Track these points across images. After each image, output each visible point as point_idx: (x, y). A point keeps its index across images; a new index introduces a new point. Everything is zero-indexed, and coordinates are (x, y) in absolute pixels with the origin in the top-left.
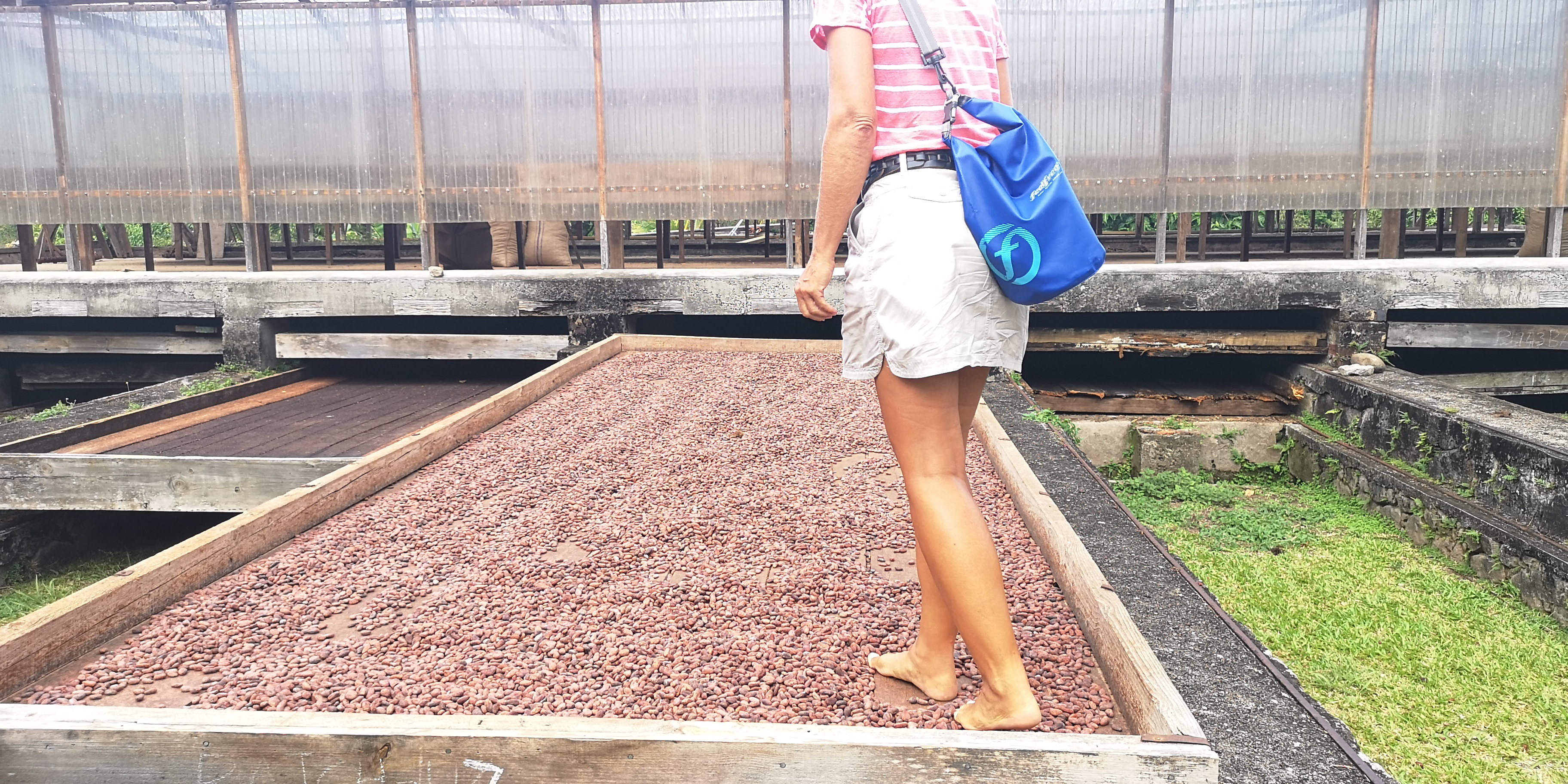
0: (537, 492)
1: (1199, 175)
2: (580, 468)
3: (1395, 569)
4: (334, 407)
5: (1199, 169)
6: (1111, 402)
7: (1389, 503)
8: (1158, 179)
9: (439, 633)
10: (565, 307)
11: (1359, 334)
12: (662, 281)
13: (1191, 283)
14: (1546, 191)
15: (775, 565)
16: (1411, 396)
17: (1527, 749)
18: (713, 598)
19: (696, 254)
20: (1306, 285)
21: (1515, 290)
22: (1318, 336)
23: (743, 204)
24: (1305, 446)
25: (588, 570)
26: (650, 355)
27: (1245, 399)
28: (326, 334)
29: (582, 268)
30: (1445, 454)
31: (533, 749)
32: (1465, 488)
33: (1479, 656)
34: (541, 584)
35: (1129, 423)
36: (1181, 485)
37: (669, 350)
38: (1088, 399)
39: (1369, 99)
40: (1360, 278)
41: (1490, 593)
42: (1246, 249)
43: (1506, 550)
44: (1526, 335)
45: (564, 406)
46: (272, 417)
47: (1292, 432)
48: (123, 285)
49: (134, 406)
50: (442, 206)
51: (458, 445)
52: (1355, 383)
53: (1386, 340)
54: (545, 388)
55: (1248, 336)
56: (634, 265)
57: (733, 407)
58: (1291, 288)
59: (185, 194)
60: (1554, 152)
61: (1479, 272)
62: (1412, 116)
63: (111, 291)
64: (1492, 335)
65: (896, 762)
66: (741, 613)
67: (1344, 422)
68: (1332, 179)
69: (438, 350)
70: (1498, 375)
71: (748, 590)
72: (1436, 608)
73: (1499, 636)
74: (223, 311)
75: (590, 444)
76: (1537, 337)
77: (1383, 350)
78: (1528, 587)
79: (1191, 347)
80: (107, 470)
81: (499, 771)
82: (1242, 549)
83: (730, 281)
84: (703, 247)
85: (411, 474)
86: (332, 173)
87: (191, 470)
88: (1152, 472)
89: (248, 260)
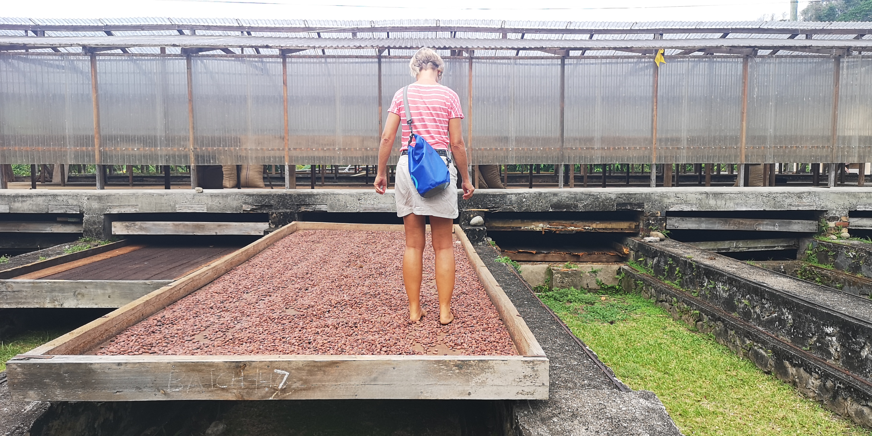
0: (271, 290)
1: (578, 146)
2: (289, 280)
3: (663, 329)
4: (147, 259)
5: (578, 144)
6: (539, 255)
7: (664, 301)
8: (559, 148)
9: (246, 338)
10: (266, 209)
11: (653, 223)
12: (317, 195)
13: (575, 198)
14: (736, 156)
15: (383, 315)
16: (674, 251)
17: (706, 397)
18: (359, 325)
19: (329, 182)
20: (628, 200)
21: (723, 202)
22: (635, 224)
23: (358, 157)
24: (629, 275)
25: (304, 317)
26: (312, 232)
27: (602, 254)
28: (140, 222)
29: (272, 188)
30: (687, 277)
31: (300, 365)
32: (695, 292)
33: (694, 364)
34: (284, 322)
35: (548, 266)
36: (571, 295)
37: (321, 230)
38: (528, 254)
39: (655, 112)
40: (653, 196)
41: (703, 338)
42: (604, 182)
43: (709, 318)
44: (730, 223)
45: (274, 255)
46: (115, 263)
47: (624, 269)
48: (30, 196)
49: (42, 258)
50: (203, 157)
51: (227, 272)
52: (650, 245)
53: (666, 226)
54: (263, 247)
55: (603, 224)
56: (301, 187)
57: (357, 255)
58: (621, 200)
59: (65, 149)
60: (739, 138)
61: (707, 193)
62: (674, 121)
63: (23, 199)
64: (714, 223)
65: (435, 365)
66: (371, 330)
67: (646, 264)
68: (639, 149)
69: (199, 230)
70: (718, 242)
71: (373, 323)
72: (679, 345)
73: (704, 355)
74: (84, 210)
75: (290, 271)
76: (735, 224)
77: (664, 231)
78: (718, 335)
79: (576, 229)
80: (42, 287)
81: (287, 374)
82: (597, 322)
83: (351, 195)
84: (333, 178)
85: (208, 284)
86: (145, 139)
87: (86, 287)
88: (558, 289)
89: (98, 183)
